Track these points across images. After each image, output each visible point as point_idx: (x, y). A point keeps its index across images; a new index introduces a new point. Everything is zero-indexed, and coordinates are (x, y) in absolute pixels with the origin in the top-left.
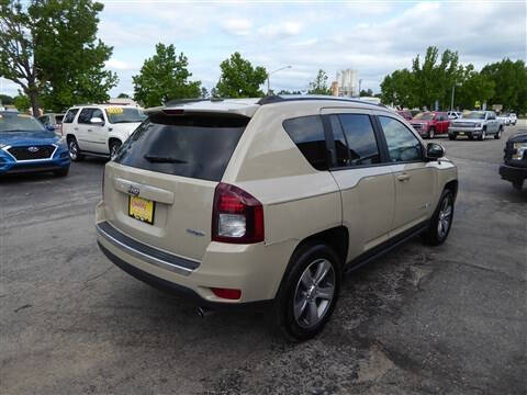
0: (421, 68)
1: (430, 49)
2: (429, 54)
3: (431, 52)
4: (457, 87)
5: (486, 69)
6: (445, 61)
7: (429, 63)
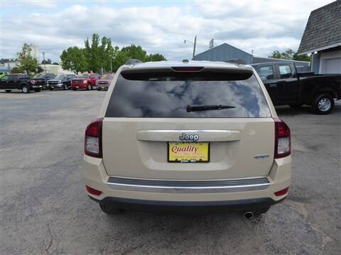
0: (90, 46)
1: (94, 35)
2: (94, 38)
3: (95, 37)
4: (113, 60)
5: (123, 49)
6: (104, 43)
7: (95, 44)
